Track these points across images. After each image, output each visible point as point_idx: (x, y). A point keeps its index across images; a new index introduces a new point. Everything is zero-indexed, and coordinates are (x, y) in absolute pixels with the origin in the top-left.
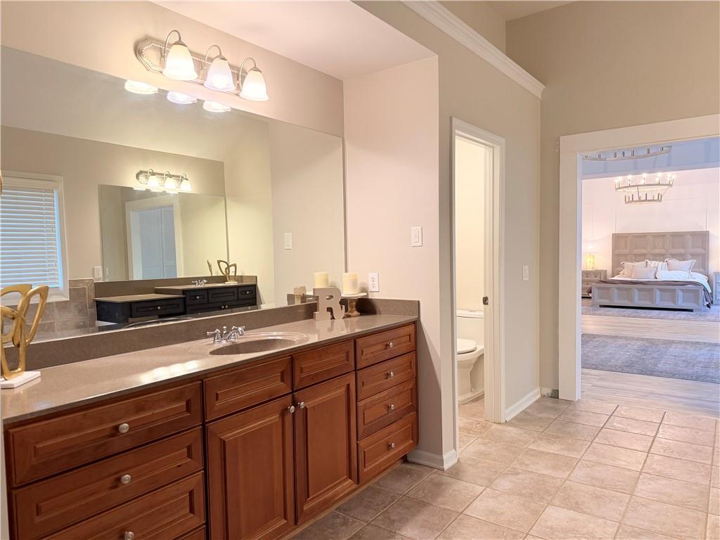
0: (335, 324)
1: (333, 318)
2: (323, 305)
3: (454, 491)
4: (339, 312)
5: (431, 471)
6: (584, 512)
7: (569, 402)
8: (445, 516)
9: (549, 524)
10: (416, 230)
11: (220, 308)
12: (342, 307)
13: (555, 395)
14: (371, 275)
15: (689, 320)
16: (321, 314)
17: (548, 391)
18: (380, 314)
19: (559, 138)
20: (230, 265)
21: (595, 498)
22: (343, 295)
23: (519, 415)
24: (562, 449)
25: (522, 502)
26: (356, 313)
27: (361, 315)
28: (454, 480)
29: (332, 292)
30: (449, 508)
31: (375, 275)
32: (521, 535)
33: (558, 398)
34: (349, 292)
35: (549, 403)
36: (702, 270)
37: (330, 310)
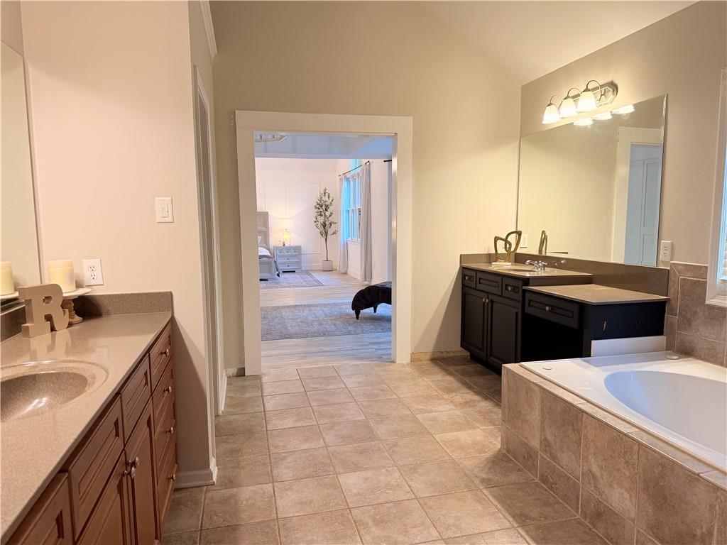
0: (57, 337)
1: (53, 329)
2: (38, 310)
3: (247, 500)
4: (61, 318)
6: (366, 469)
7: (258, 377)
8: (267, 530)
9: (355, 491)
12: (64, 312)
13: (241, 373)
14: (87, 263)
15: (271, 288)
16: (35, 324)
17: (233, 371)
19: (235, 112)
21: (361, 453)
22: (64, 295)
23: (225, 402)
24: (296, 421)
25: (316, 483)
26: (77, 318)
27: (83, 321)
28: (235, 490)
29: (49, 293)
30: (261, 520)
31: (96, 262)
32: (346, 512)
33: (244, 375)
34: (69, 291)
35: (239, 381)
37: (49, 318)
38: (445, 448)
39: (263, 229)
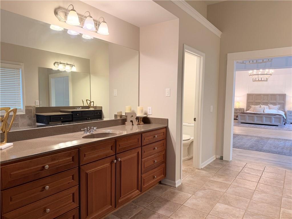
0: (134, 127)
1: (133, 125)
2: (129, 119)
3: (179, 196)
4: (135, 122)
5: (171, 188)
6: (232, 206)
7: (227, 161)
8: (176, 206)
9: (217, 210)
10: (168, 90)
11: (87, 119)
12: (136, 120)
13: (221, 158)
14: (149, 108)
16: (128, 123)
17: (219, 157)
18: (152, 123)
19: (227, 54)
20: (91, 101)
21: (236, 200)
22: (137, 116)
23: (207, 166)
24: (224, 180)
25: (207, 201)
26: (142, 123)
27: (144, 124)
28: (180, 191)
29: (133, 114)
30: (177, 203)
31: (150, 108)
32: (206, 214)
33: (223, 160)
34: (139, 114)
35: (219, 161)
36: (282, 109)
37: (132, 121)
38: (281, 215)
39: (283, 102)
